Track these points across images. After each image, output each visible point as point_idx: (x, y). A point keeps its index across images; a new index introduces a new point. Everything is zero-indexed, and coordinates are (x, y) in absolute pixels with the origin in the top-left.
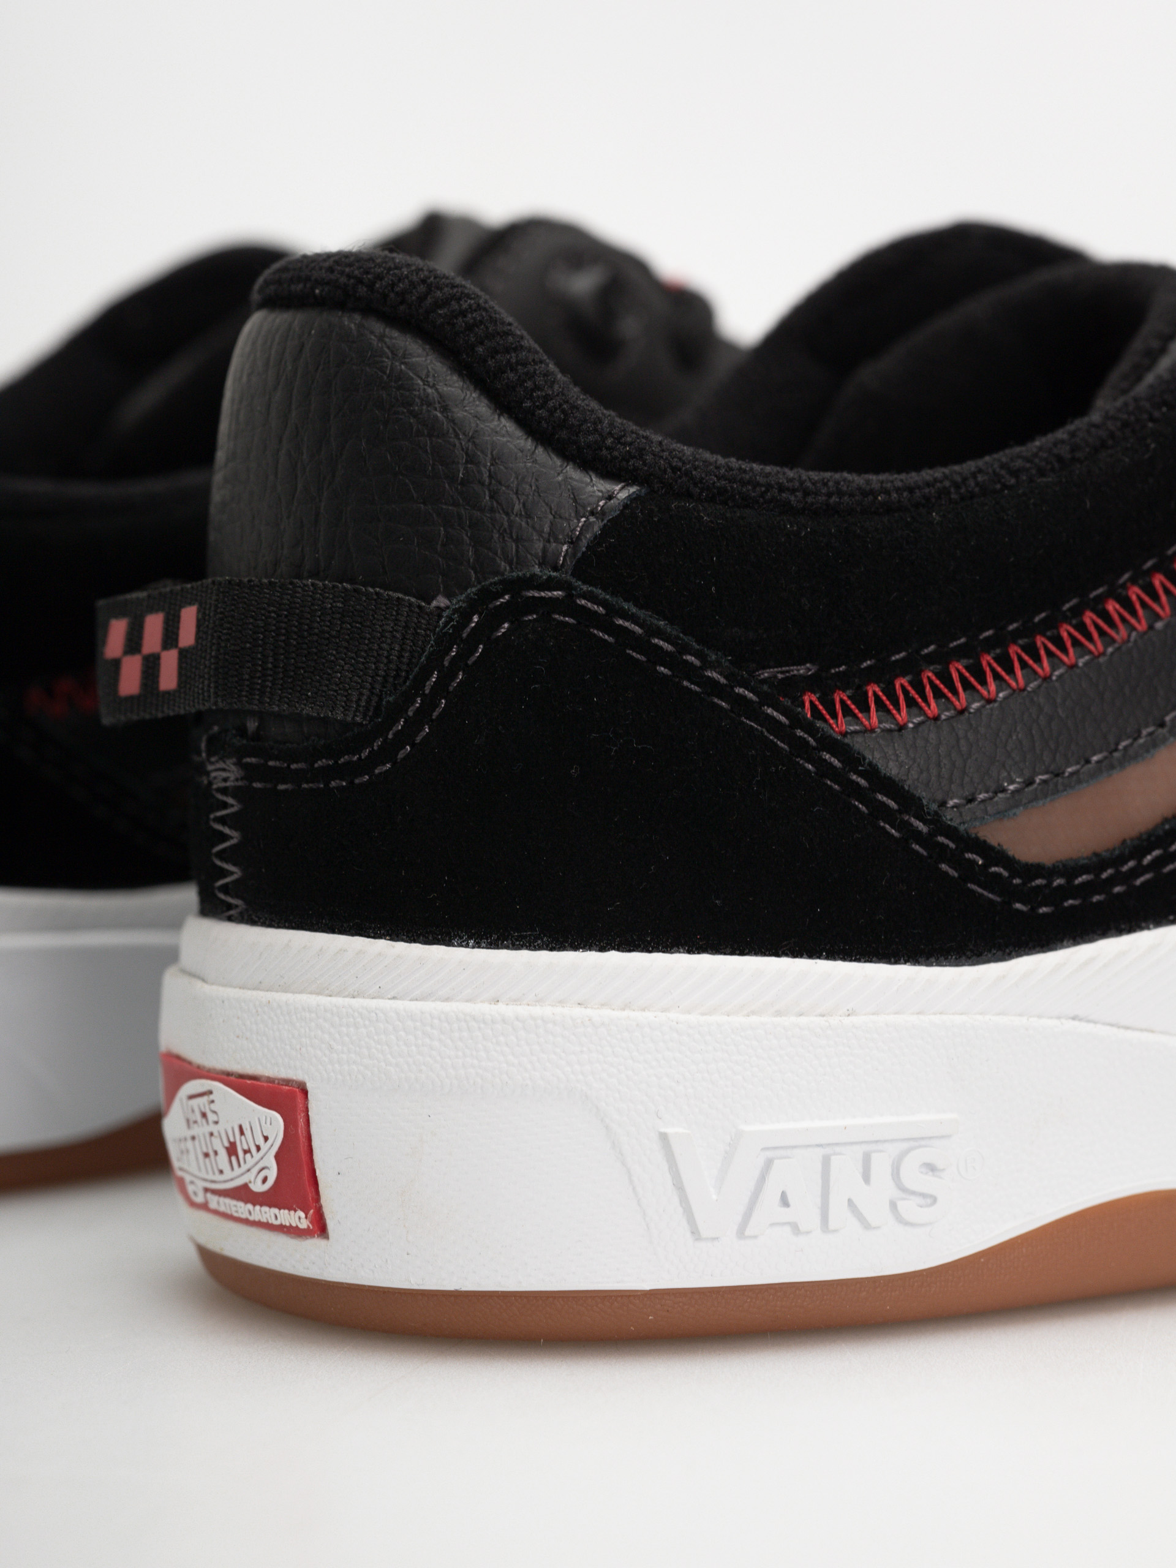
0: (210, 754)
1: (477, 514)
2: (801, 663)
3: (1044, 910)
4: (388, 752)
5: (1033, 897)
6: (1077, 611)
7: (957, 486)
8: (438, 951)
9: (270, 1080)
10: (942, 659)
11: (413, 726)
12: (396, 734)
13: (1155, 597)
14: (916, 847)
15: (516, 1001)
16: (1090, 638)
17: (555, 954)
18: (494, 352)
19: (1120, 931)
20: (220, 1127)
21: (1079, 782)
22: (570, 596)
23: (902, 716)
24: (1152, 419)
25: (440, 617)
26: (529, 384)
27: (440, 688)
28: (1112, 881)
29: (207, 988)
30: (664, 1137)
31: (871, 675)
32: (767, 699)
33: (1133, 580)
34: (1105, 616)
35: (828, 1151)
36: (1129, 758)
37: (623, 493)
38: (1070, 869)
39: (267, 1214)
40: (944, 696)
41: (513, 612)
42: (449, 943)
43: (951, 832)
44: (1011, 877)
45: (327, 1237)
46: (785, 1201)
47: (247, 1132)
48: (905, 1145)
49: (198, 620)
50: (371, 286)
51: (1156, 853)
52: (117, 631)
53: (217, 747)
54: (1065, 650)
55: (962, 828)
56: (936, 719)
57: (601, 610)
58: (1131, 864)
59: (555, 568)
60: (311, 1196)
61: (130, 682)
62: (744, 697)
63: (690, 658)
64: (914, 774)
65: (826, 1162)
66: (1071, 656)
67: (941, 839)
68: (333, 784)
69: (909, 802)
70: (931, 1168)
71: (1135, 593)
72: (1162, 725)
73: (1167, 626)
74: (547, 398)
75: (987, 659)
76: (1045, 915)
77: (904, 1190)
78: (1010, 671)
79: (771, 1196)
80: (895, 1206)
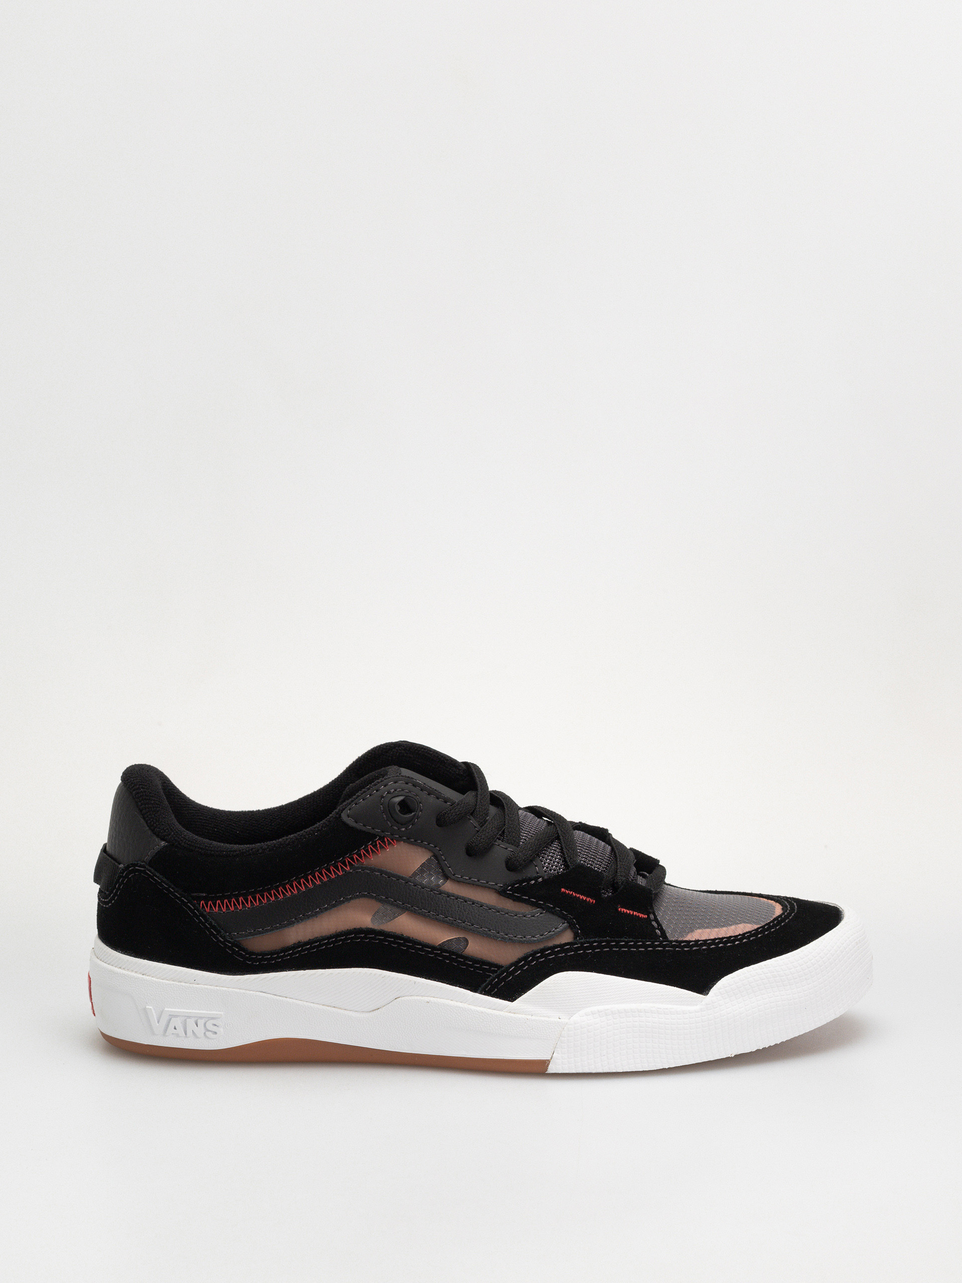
2: (200, 893)
5: (256, 960)
10: (237, 896)
12: (112, 897)
15: (123, 969)
22: (145, 870)
23: (224, 909)
25: (120, 870)
27: (119, 888)
28: (276, 958)
31: (220, 898)
32: (190, 902)
35: (186, 1018)
36: (287, 926)
37: (164, 844)
38: (263, 954)
40: (236, 905)
41: (133, 872)
44: (246, 954)
46: (175, 1028)
48: (209, 1019)
51: (291, 952)
55: (233, 941)
56: (233, 911)
57: (152, 874)
58: (283, 954)
59: (144, 862)
60: (93, 1007)
62: (184, 901)
63: (171, 889)
65: (186, 1020)
67: (227, 943)
69: (218, 933)
70: (215, 1025)
76: (256, 965)
77: (207, 1030)
79: (171, 1026)
80: (205, 1033)
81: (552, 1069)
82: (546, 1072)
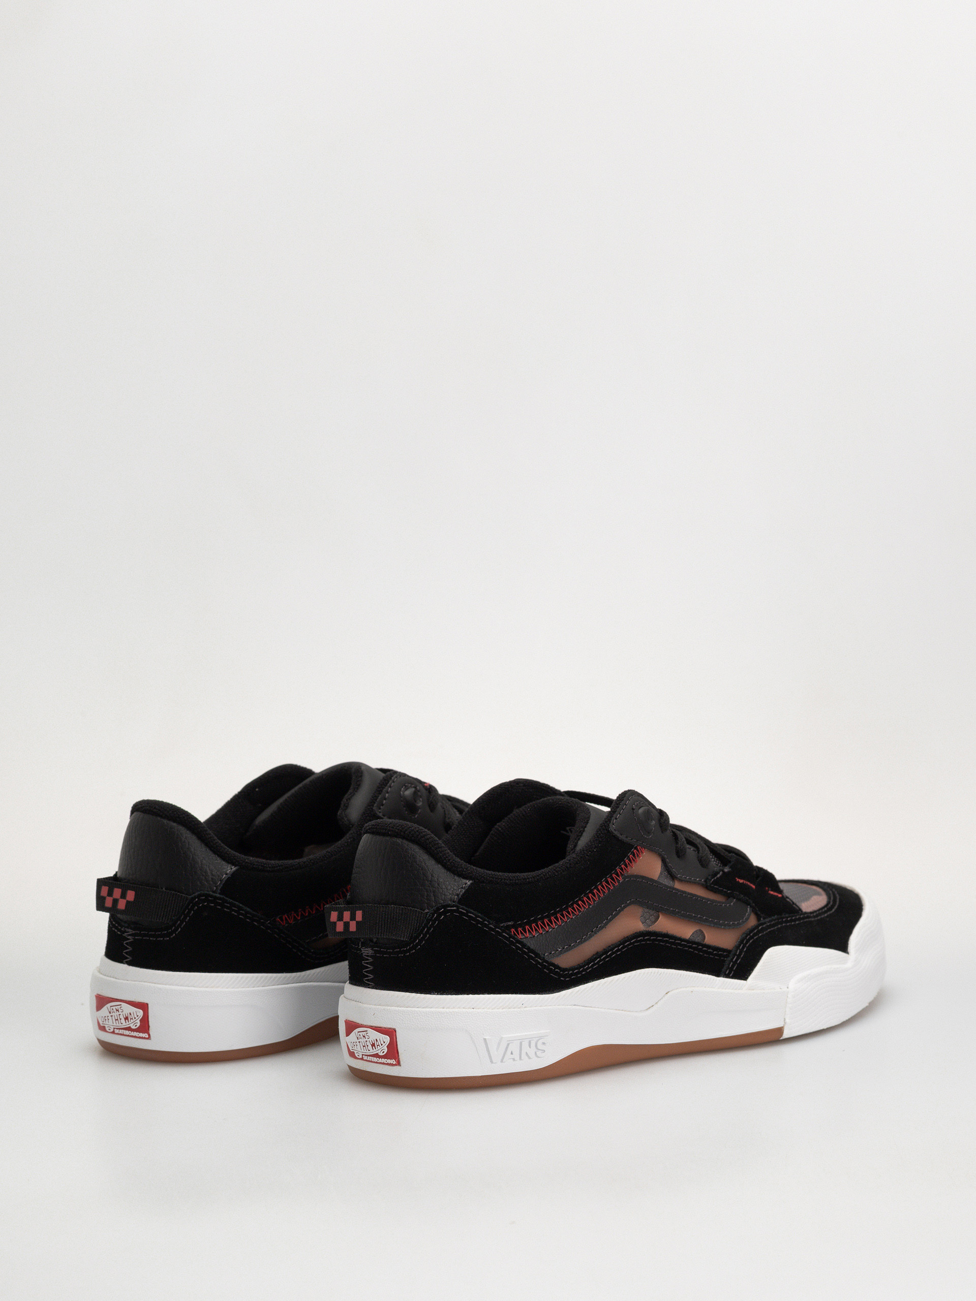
0: (362, 946)
1: (434, 889)
2: (510, 922)
3: (567, 979)
4: (414, 947)
5: (565, 976)
6: (572, 905)
7: (544, 875)
8: (428, 996)
9: (385, 1028)
10: (542, 919)
11: (421, 941)
12: (416, 943)
13: (590, 900)
14: (539, 966)
15: (448, 1008)
16: (575, 911)
17: (456, 996)
18: (436, 849)
19: (584, 983)
20: (370, 1039)
21: (575, 947)
22: (458, 909)
23: (534, 933)
24: (587, 856)
25: (427, 915)
26: (445, 856)
27: (427, 932)
28: (582, 971)
29: (365, 1005)
30: (485, 1040)
31: (526, 924)
32: (504, 931)
33: (584, 896)
34: (578, 905)
35: (521, 1041)
36: (585, 940)
37: (469, 883)
38: (573, 969)
39: (384, 1060)
40: (543, 928)
41: (444, 913)
42: (431, 994)
43: (547, 962)
44: (560, 972)
45: (400, 1066)
46: (512, 1053)
47: (379, 1041)
48: (538, 1038)
49: (362, 915)
50: (404, 833)
51: (592, 963)
52: (334, 916)
53: (364, 944)
54: (570, 914)
55: (549, 960)
56: (542, 933)
57: (465, 911)
58: (587, 966)
59: (454, 902)
60: (397, 1056)
61: (340, 927)
62: (498, 931)
63: (486, 922)
64: (537, 948)
65: (521, 1043)
66: (571, 916)
67: (544, 963)
68: (399, 955)
69: (537, 955)
70: (544, 1043)
71: (585, 899)
72: (592, 932)
73: (592, 907)
74: (449, 860)
75: (552, 918)
76: (568, 980)
77: (538, 1049)
78: (558, 921)
79: (509, 1052)
80: (536, 1053)
81: (786, 1035)
82: (781, 1038)
